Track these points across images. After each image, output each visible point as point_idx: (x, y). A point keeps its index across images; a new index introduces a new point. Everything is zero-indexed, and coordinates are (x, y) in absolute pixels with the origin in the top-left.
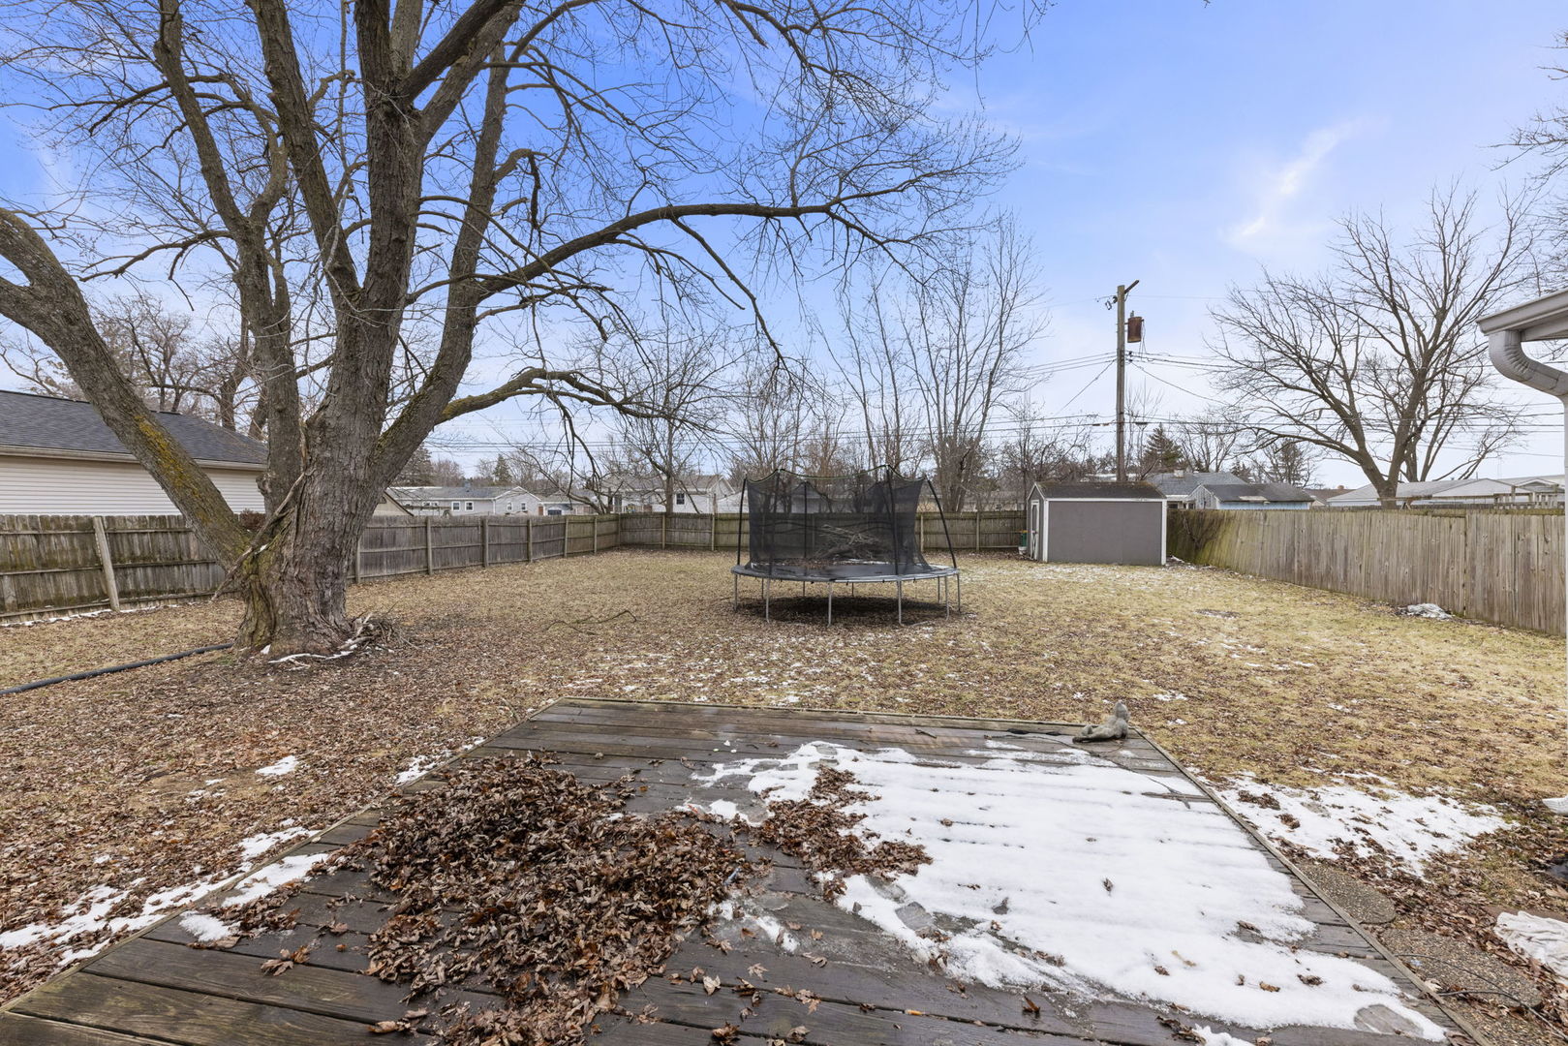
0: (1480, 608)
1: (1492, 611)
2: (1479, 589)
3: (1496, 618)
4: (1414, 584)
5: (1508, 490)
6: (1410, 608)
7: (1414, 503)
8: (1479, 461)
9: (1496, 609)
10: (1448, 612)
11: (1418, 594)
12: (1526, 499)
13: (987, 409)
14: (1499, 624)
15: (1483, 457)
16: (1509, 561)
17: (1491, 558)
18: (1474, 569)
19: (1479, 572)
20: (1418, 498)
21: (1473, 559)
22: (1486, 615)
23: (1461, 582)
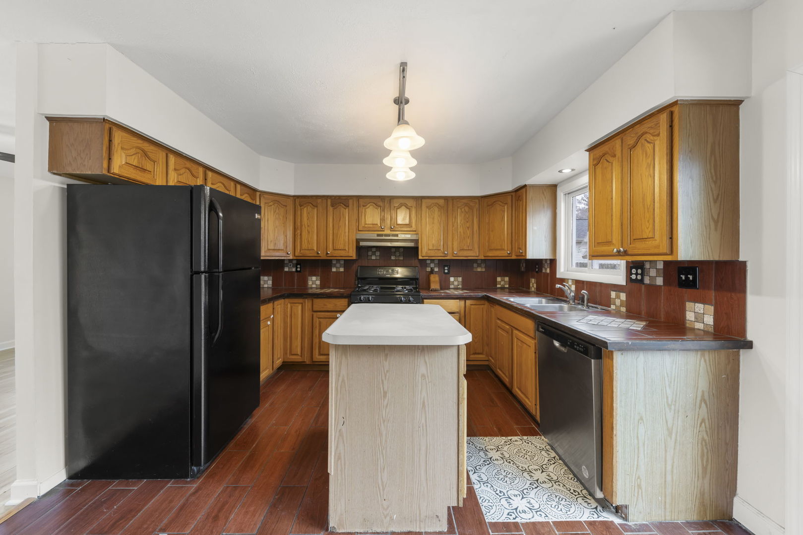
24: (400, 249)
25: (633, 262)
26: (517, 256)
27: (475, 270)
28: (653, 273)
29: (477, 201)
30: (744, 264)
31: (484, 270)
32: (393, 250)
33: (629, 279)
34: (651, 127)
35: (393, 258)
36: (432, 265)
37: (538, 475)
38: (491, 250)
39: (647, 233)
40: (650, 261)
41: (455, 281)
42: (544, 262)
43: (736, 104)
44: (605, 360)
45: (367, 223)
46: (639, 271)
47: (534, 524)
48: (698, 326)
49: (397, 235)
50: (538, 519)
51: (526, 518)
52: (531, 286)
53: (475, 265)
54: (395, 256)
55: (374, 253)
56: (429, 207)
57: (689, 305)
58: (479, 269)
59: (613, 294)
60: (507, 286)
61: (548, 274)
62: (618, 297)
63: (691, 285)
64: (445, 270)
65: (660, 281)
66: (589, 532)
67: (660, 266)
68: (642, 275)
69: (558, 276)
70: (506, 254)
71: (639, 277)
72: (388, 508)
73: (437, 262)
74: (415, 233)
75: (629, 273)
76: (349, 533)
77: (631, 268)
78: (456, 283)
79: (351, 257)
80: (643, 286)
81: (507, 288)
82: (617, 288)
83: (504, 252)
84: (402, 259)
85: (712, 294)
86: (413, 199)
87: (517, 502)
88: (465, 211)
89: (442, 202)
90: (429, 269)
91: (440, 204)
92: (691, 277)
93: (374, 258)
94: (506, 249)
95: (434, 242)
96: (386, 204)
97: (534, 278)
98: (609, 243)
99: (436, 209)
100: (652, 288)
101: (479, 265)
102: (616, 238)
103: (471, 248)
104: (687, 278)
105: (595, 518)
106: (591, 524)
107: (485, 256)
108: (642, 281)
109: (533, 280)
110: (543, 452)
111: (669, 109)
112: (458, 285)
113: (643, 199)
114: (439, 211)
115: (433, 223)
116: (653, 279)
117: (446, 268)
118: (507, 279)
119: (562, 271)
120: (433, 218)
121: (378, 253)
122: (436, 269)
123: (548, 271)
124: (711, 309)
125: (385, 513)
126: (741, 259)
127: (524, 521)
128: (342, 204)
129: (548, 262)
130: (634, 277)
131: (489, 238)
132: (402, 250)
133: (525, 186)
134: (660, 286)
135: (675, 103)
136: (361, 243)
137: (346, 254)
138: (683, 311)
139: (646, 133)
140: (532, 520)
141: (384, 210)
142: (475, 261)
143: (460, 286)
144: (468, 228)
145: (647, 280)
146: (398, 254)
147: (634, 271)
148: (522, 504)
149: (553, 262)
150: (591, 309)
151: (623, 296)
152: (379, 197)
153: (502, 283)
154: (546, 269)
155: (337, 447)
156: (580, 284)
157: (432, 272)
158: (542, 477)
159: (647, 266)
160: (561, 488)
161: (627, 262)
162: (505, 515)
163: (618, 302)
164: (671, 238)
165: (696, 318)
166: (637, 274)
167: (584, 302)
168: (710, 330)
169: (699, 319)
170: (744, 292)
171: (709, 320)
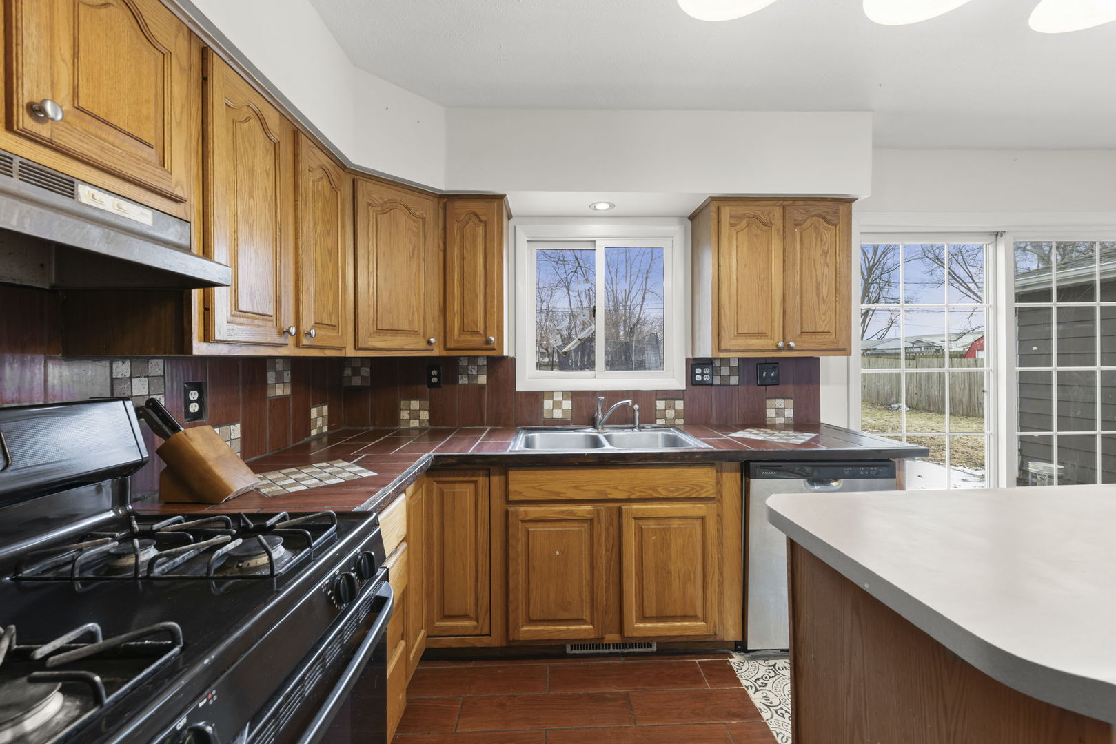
0: (924, 405)
1: (929, 405)
2: (923, 395)
3: (931, 409)
4: (892, 394)
5: (911, 345)
6: (893, 406)
7: (868, 352)
8: (889, 328)
9: (931, 404)
10: (909, 407)
11: (894, 399)
12: (918, 350)
13: (645, 293)
14: (933, 411)
15: (891, 326)
16: (937, 382)
17: (928, 379)
18: (921, 385)
19: (923, 386)
20: (870, 349)
21: (920, 380)
22: (927, 408)
23: (915, 392)
25: (695, 359)
28: (725, 371)
30: (817, 359)
33: (690, 382)
38: (380, 332)
40: (722, 359)
46: (707, 370)
48: (781, 420)
57: (769, 402)
59: (661, 405)
61: (482, 387)
62: (670, 406)
63: (772, 381)
64: (188, 402)
65: (734, 380)
67: (734, 364)
68: (712, 375)
69: (518, 389)
70: (423, 346)
71: (706, 378)
75: (690, 373)
77: (694, 367)
80: (711, 388)
82: (669, 396)
85: (791, 388)
92: (773, 373)
94: (421, 331)
99: (258, 138)
100: (725, 388)
104: (770, 375)
108: (710, 381)
116: (725, 378)
119: (527, 378)
123: (483, 380)
124: (790, 402)
129: (482, 363)
130: (698, 378)
134: (735, 386)
138: (763, 408)
145: (717, 381)
147: (698, 370)
151: (680, 405)
154: (473, 378)
159: (717, 364)
161: (689, 360)
163: (670, 414)
165: (776, 413)
166: (703, 374)
167: (634, 422)
168: (791, 422)
169: (780, 413)
170: (818, 383)
171: (789, 413)
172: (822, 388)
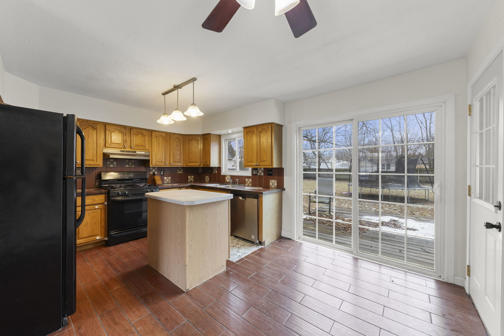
24: (132, 160)
25: (254, 168)
26: (204, 165)
27: (178, 173)
28: (260, 171)
29: (182, 136)
30: (283, 168)
31: (182, 173)
32: (127, 161)
33: (253, 174)
34: (267, 128)
35: (127, 166)
36: (154, 171)
37: (237, 246)
38: (190, 162)
39: (265, 159)
40: (260, 168)
41: (167, 179)
42: (214, 168)
43: (282, 126)
44: (260, 199)
45: (113, 142)
46: (256, 171)
47: (246, 256)
48: (273, 186)
49: (135, 152)
50: (246, 255)
51: (243, 256)
52: (206, 179)
53: (178, 170)
54: (129, 165)
55: (112, 163)
56: (156, 137)
57: (271, 181)
58: (180, 172)
59: (247, 180)
60: (193, 180)
61: (216, 174)
62: (249, 180)
63: (271, 175)
64: (161, 173)
65: (262, 174)
66: (259, 252)
67: (263, 169)
68: (257, 172)
69: (222, 174)
70: (198, 165)
71: (256, 173)
72: (208, 270)
73: (157, 169)
74: (147, 151)
75: (253, 172)
76: (194, 288)
77: (253, 170)
78: (168, 180)
79: (100, 165)
80: (257, 176)
81: (193, 181)
82: (248, 177)
83: (197, 163)
84: (134, 166)
85: (276, 177)
86: (146, 130)
87: (238, 254)
88: (177, 141)
89: (164, 135)
90: (151, 173)
91: (163, 136)
92: (271, 172)
93: (111, 166)
94: (198, 162)
95: (159, 157)
96: (127, 131)
97: (207, 175)
98: (252, 162)
99: (161, 138)
100: (260, 176)
101: (180, 170)
102: (255, 160)
103: (180, 161)
104: (270, 173)
105: (258, 248)
106: (258, 250)
107: (186, 166)
108: (257, 174)
109: (207, 177)
110: (234, 240)
111: (271, 124)
112: (169, 181)
113: (264, 149)
114: (162, 140)
115: (159, 146)
116: (260, 173)
117: (162, 172)
118: (193, 177)
119: (224, 172)
120: (159, 144)
121: (115, 163)
122: (156, 173)
123: (216, 172)
124: (276, 181)
125: (207, 272)
126: (283, 167)
127: (243, 257)
128: (90, 127)
129: (217, 168)
130: (254, 173)
131: (189, 156)
132: (133, 161)
133: (210, 134)
134: (263, 176)
135: (273, 123)
136: (110, 155)
137: (96, 163)
138: (269, 182)
139: (265, 129)
140: (245, 256)
141: (126, 135)
142: (177, 168)
143: (170, 182)
144: (178, 150)
145: (258, 174)
146: (130, 163)
147: (254, 171)
148: (240, 254)
149: (219, 169)
150: (240, 186)
151: (250, 180)
152: (122, 126)
153: (191, 179)
154: (215, 171)
155: (189, 252)
156: (232, 177)
157: (154, 174)
158: (239, 246)
159: (259, 169)
160: (246, 246)
161: (252, 168)
162: (238, 258)
163: (248, 182)
164: (272, 161)
165: (272, 184)
166: (255, 172)
167: (237, 184)
168: (276, 187)
169: (273, 184)
170: (283, 176)
171: (276, 184)
172: (285, 177)
